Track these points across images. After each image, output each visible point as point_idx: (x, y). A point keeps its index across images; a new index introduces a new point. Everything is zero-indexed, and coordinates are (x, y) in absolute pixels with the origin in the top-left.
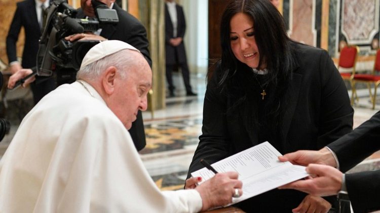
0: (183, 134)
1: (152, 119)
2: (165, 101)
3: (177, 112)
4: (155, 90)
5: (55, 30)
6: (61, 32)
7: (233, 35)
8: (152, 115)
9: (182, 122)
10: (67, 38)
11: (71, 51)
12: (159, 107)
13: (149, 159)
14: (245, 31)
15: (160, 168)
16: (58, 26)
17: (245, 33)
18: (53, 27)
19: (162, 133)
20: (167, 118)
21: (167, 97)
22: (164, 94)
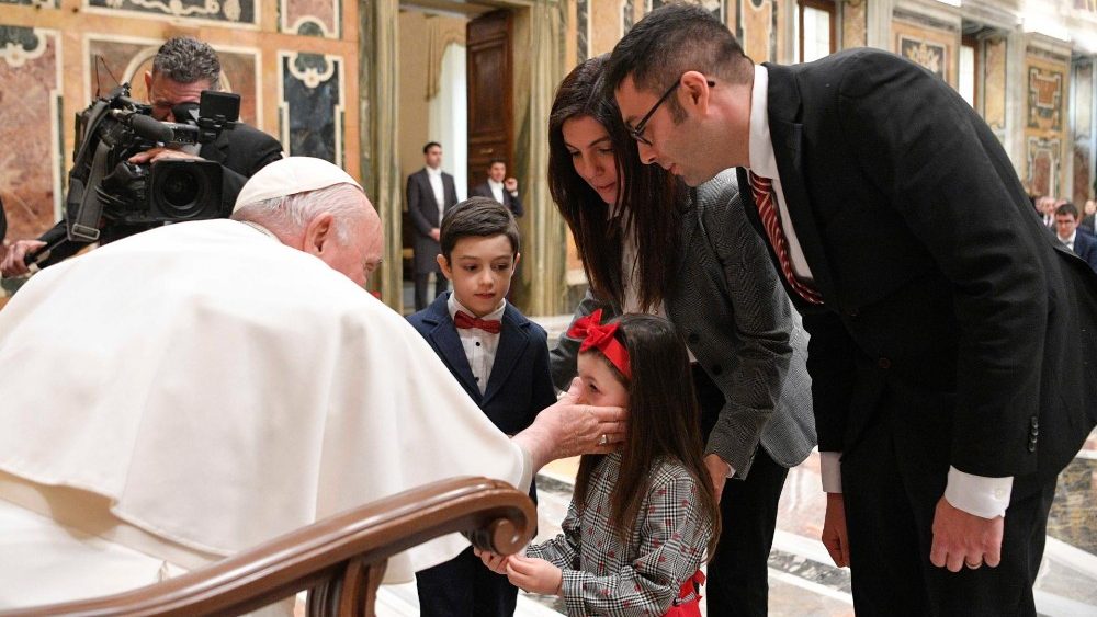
5: (103, 147)
6: (119, 148)
10: (132, 159)
11: (143, 183)
16: (111, 138)
18: (98, 142)
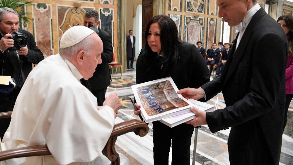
0: (132, 81)
1: (122, 76)
2: (126, 69)
3: (130, 73)
4: (123, 66)
7: (149, 32)
8: (122, 75)
9: (132, 77)
12: (124, 72)
13: (118, 90)
14: (155, 32)
15: (122, 93)
17: (155, 33)
19: (124, 81)
20: (127, 75)
21: (127, 68)
22: (126, 67)
